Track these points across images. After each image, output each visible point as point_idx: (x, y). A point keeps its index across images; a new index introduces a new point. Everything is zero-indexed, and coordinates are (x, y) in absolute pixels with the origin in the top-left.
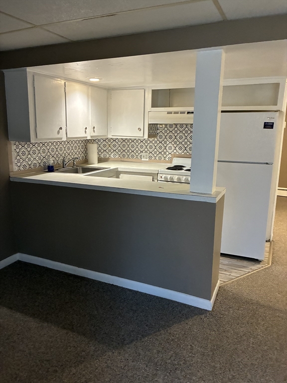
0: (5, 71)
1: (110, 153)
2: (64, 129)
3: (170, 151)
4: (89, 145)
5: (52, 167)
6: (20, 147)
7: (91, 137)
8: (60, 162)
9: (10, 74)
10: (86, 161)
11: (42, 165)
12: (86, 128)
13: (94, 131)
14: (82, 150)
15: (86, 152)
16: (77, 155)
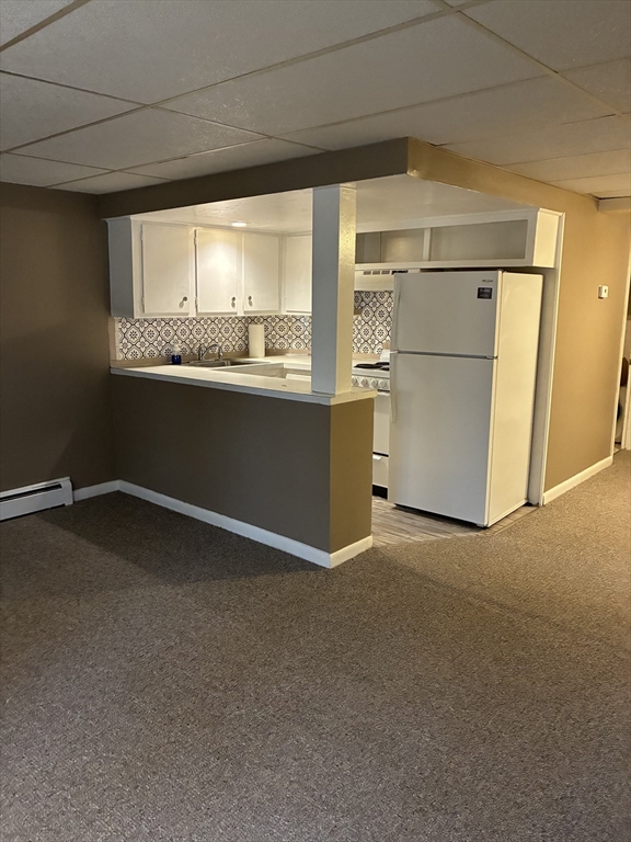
0: (108, 220)
1: (290, 341)
2: (191, 300)
3: (380, 338)
4: (252, 327)
5: (179, 357)
6: (129, 325)
7: (246, 312)
8: (195, 351)
9: (112, 222)
10: (246, 353)
11: (163, 352)
12: (234, 299)
13: (251, 304)
14: (240, 335)
15: (247, 338)
16: (229, 343)
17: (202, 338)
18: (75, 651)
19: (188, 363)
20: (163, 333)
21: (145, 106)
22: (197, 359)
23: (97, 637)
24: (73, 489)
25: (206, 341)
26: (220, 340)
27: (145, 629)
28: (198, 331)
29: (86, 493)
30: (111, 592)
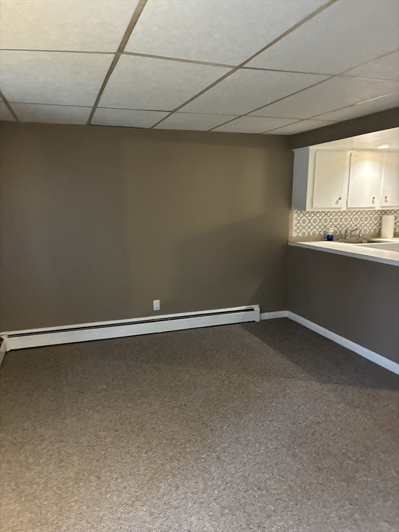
0: (294, 150)
2: (344, 199)
4: (385, 217)
5: (332, 236)
6: (302, 215)
7: (382, 207)
8: (343, 233)
9: (297, 152)
10: (379, 235)
11: (322, 233)
12: (374, 198)
13: (386, 201)
14: (376, 222)
15: (380, 225)
16: (367, 228)
17: (348, 224)
18: (261, 409)
19: (337, 240)
20: (322, 221)
21: (334, 76)
22: (343, 238)
23: (274, 405)
24: (261, 312)
25: (351, 226)
26: (361, 225)
27: (303, 406)
28: (346, 220)
29: (267, 316)
30: (282, 379)
